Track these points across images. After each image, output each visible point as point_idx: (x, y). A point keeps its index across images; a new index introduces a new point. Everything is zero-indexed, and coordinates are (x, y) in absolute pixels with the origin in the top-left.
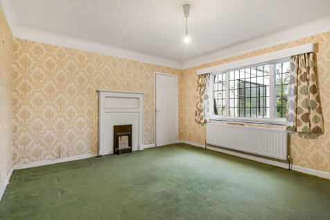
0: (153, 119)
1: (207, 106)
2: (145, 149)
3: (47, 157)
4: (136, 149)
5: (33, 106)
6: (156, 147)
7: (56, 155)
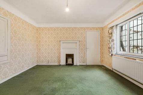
0: (85, 52)
1: (113, 46)
2: (80, 65)
3: (45, 62)
4: (76, 65)
5: (42, 46)
6: (86, 65)
7: (48, 62)
